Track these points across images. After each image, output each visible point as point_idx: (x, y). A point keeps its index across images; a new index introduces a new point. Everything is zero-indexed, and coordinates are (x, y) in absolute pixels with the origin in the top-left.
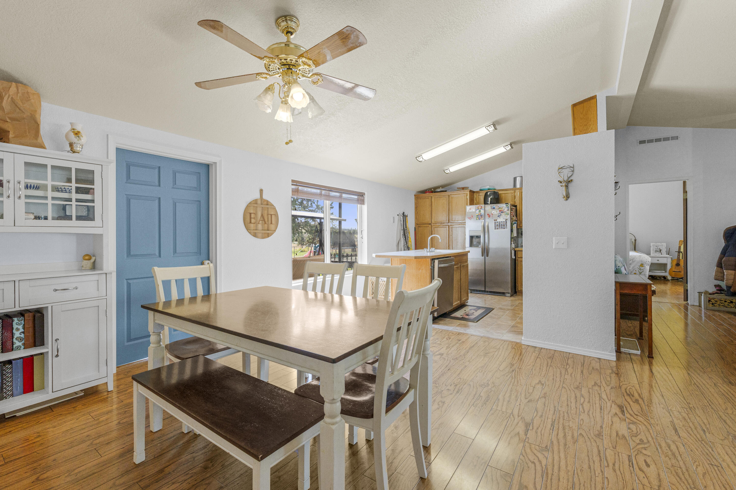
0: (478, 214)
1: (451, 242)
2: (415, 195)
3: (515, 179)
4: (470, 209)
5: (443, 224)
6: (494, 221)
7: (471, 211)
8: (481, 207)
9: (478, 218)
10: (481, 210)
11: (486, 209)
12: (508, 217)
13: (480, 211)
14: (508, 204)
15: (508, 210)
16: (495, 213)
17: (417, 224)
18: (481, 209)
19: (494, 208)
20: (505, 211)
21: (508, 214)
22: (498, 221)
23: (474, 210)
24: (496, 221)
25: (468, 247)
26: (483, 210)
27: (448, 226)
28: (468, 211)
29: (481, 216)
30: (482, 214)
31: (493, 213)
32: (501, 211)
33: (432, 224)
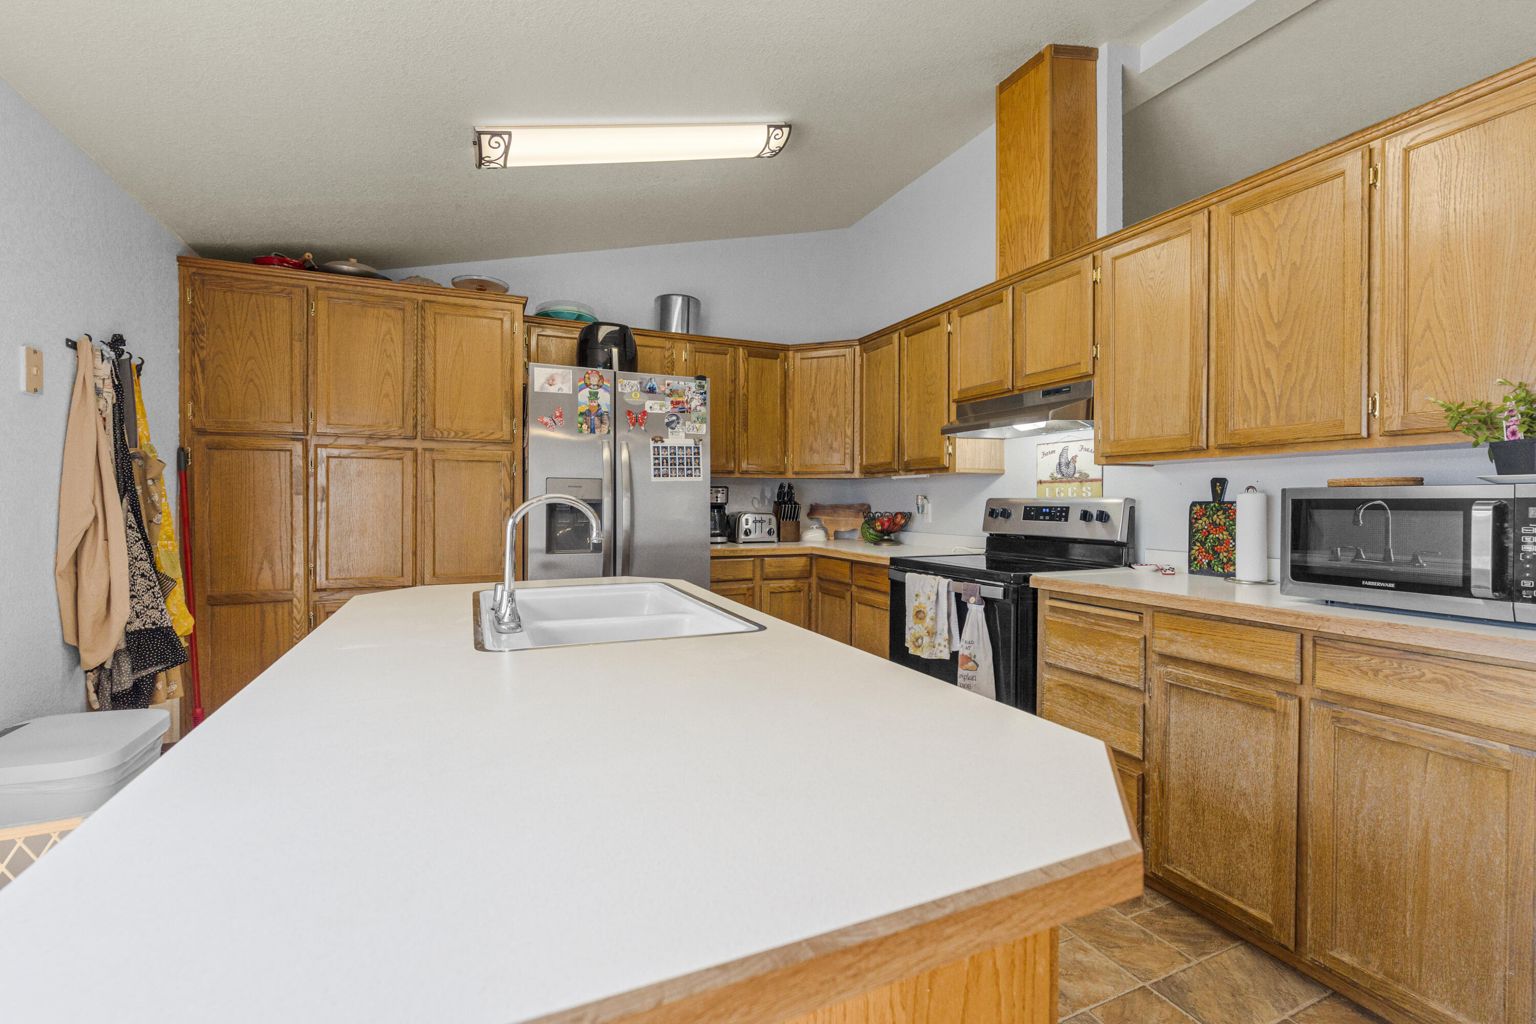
0: (582, 408)
1: (429, 530)
2: (180, 259)
3: (664, 302)
4: (551, 381)
5: (383, 444)
6: (652, 444)
7: (553, 390)
8: (601, 378)
9: (585, 427)
10: (601, 391)
11: (619, 389)
12: (704, 429)
13: (594, 396)
14: (702, 378)
15: (703, 404)
16: (657, 410)
17: (202, 432)
18: (600, 387)
19: (652, 390)
20: (693, 406)
21: (703, 421)
22: (668, 442)
23: (567, 389)
24: (659, 444)
25: (540, 551)
26: (606, 389)
27: (410, 454)
28: (542, 387)
29: (600, 416)
30: (604, 409)
31: (647, 409)
32: (678, 403)
33: (313, 441)
